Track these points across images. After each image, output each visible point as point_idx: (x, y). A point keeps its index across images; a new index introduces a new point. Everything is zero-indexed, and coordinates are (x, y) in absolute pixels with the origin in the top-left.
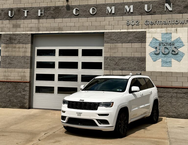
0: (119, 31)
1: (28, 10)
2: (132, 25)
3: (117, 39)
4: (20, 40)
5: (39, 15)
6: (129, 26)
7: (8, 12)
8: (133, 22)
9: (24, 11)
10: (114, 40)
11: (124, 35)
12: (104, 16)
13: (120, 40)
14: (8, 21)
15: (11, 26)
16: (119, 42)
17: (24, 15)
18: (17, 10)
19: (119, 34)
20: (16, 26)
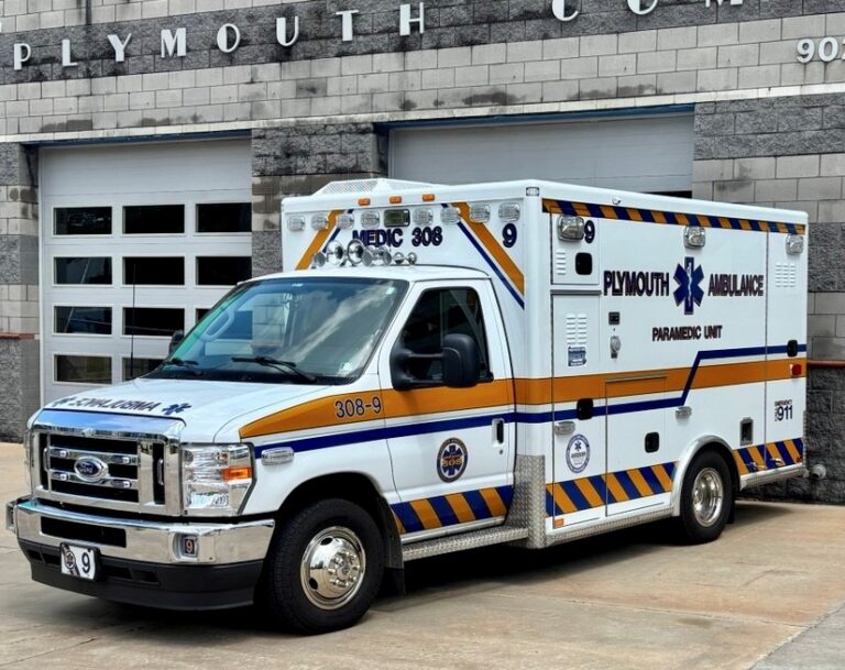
0: (763, 93)
1: (356, 11)
2: (826, 63)
3: (750, 137)
4: (328, 157)
5: (405, 30)
6: (810, 67)
7: (272, 26)
8: (829, 43)
9: (338, 13)
10: (739, 141)
11: (784, 114)
12: (692, 23)
13: (764, 141)
14: (275, 66)
15: (290, 88)
16: (762, 153)
17: (341, 37)
18: (309, 11)
19: (762, 111)
20: (311, 90)
